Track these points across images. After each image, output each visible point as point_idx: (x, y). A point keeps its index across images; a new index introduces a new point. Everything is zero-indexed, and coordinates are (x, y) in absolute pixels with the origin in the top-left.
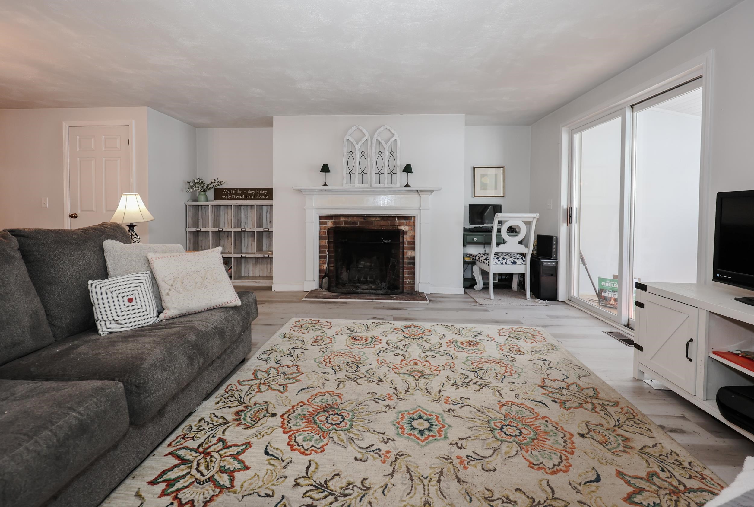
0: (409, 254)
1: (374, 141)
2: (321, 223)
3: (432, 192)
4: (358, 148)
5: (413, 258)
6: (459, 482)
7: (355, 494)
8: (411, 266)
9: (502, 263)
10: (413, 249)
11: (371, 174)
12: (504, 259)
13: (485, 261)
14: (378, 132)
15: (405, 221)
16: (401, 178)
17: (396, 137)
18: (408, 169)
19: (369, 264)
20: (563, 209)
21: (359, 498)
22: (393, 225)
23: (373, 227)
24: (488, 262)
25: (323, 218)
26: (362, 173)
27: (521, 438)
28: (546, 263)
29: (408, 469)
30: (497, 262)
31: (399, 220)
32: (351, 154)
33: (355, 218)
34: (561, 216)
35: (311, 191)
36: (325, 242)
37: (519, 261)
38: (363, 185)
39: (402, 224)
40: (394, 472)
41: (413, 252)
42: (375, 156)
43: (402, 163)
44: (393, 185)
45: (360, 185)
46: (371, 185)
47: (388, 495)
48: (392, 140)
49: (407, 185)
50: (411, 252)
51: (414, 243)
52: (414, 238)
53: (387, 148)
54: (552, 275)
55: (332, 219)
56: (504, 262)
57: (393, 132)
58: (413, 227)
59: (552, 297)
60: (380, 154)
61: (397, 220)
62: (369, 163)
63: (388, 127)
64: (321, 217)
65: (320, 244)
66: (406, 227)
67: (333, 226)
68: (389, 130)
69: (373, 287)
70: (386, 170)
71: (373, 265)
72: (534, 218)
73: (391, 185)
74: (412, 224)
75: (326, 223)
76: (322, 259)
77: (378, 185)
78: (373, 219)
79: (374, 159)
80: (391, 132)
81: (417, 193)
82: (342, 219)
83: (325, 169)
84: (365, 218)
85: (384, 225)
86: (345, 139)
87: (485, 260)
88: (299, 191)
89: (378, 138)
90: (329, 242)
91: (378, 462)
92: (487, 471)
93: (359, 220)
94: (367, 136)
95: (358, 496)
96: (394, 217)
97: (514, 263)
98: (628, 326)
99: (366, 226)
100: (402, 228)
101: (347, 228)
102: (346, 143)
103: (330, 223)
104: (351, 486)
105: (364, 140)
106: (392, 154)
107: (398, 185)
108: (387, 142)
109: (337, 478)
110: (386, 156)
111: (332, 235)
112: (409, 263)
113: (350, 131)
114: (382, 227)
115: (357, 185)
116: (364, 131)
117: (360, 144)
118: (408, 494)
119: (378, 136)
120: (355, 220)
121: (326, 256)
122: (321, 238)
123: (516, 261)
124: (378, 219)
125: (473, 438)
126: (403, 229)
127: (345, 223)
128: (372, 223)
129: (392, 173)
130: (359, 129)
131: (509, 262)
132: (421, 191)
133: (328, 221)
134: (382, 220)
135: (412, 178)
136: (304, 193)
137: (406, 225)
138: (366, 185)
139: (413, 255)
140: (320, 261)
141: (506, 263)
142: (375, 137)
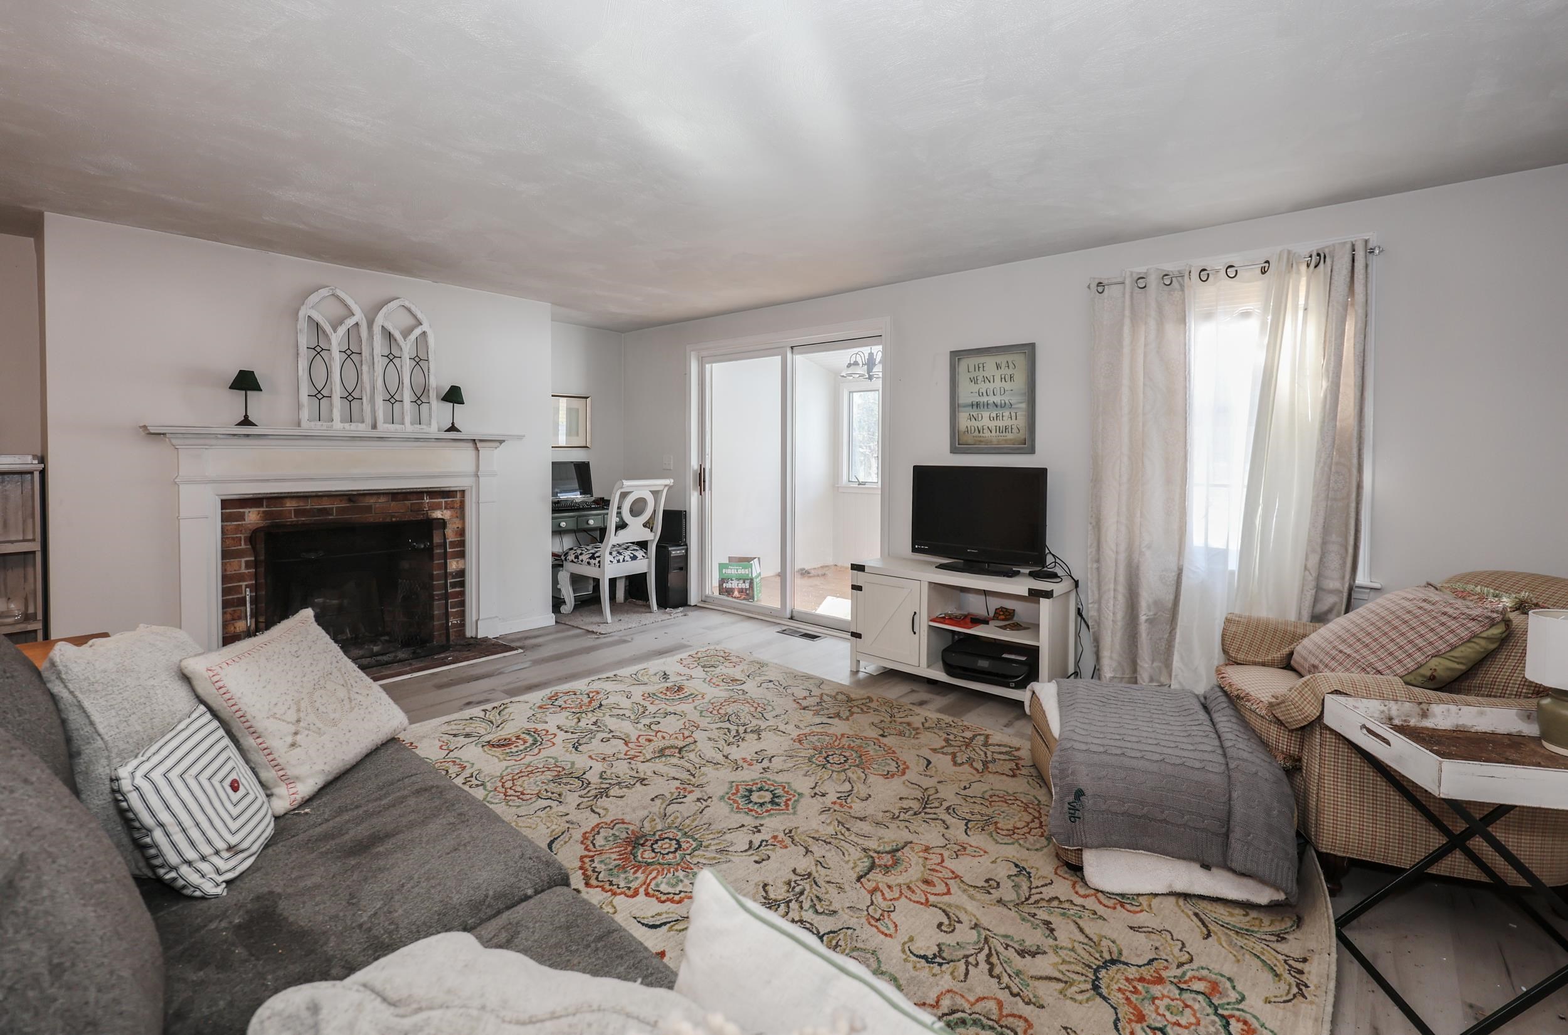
0: (453, 565)
1: (377, 329)
2: (225, 518)
3: (501, 442)
4: (337, 339)
5: (462, 573)
6: (861, 820)
7: (807, 887)
8: (458, 589)
9: (618, 561)
10: (462, 555)
11: (372, 400)
12: (620, 553)
13: (592, 561)
14: (384, 309)
15: (443, 500)
16: (440, 413)
17: (425, 327)
18: (453, 396)
19: (335, 602)
20: (694, 471)
21: (814, 886)
22: (419, 509)
23: (370, 518)
24: (599, 562)
25: (232, 507)
26: (349, 397)
27: (850, 761)
28: (675, 552)
29: (813, 838)
30: (612, 560)
31: (430, 498)
32: (318, 350)
33: (325, 499)
34: (691, 480)
35: (200, 437)
36: (241, 566)
37: (640, 554)
38: (353, 426)
39: (438, 507)
40: (806, 848)
41: (461, 562)
42: (380, 363)
43: (440, 381)
44: (422, 426)
45: (347, 426)
46: (374, 427)
47: (831, 865)
48: (418, 332)
49: (453, 428)
50: (457, 562)
51: (462, 543)
52: (462, 532)
53: (407, 348)
54: (681, 569)
55: (262, 506)
56: (621, 558)
57: (420, 315)
58: (459, 512)
59: (682, 602)
60: (390, 358)
61: (427, 500)
62: (365, 377)
63: (407, 304)
64: (225, 504)
65: (224, 570)
66: (445, 511)
67: (262, 524)
68: (409, 310)
69: (376, 649)
70: (407, 396)
71: (346, 602)
72: (666, 486)
73: (418, 426)
74: (457, 505)
75: (242, 517)
76: (229, 610)
77: (391, 427)
78: (372, 500)
79: (379, 369)
80: (415, 316)
81: (471, 445)
82: (290, 505)
83: (245, 382)
84: (351, 497)
85: (398, 511)
86: (301, 314)
87: (590, 558)
88: (156, 435)
89: (386, 325)
90: (256, 564)
91: (780, 851)
92: (867, 799)
93: (336, 505)
94: (359, 316)
95: (811, 886)
96: (419, 493)
97: (634, 558)
98: (792, 618)
99: (355, 517)
100: (438, 514)
101: (304, 524)
102: (303, 324)
103: (252, 517)
104: (793, 884)
105: (351, 322)
106: (419, 361)
107: (434, 428)
108: (406, 334)
109: (769, 888)
110: (407, 365)
111: (261, 547)
112: (454, 585)
113: (313, 299)
114: (394, 516)
115: (338, 425)
116: (350, 302)
117: (342, 330)
118: (844, 854)
119: (386, 317)
120: (326, 504)
121: (245, 597)
122: (226, 554)
123: (636, 553)
124: (382, 499)
125: (820, 782)
126: (440, 516)
127: (298, 512)
128: (369, 509)
129: (418, 400)
130: (338, 297)
131: (627, 558)
132: (481, 441)
133: (247, 510)
134: (392, 501)
135: (463, 415)
136: (174, 441)
137: (446, 508)
138: (361, 427)
139: (461, 566)
140: (224, 613)
141: (624, 561)
142: (380, 320)
